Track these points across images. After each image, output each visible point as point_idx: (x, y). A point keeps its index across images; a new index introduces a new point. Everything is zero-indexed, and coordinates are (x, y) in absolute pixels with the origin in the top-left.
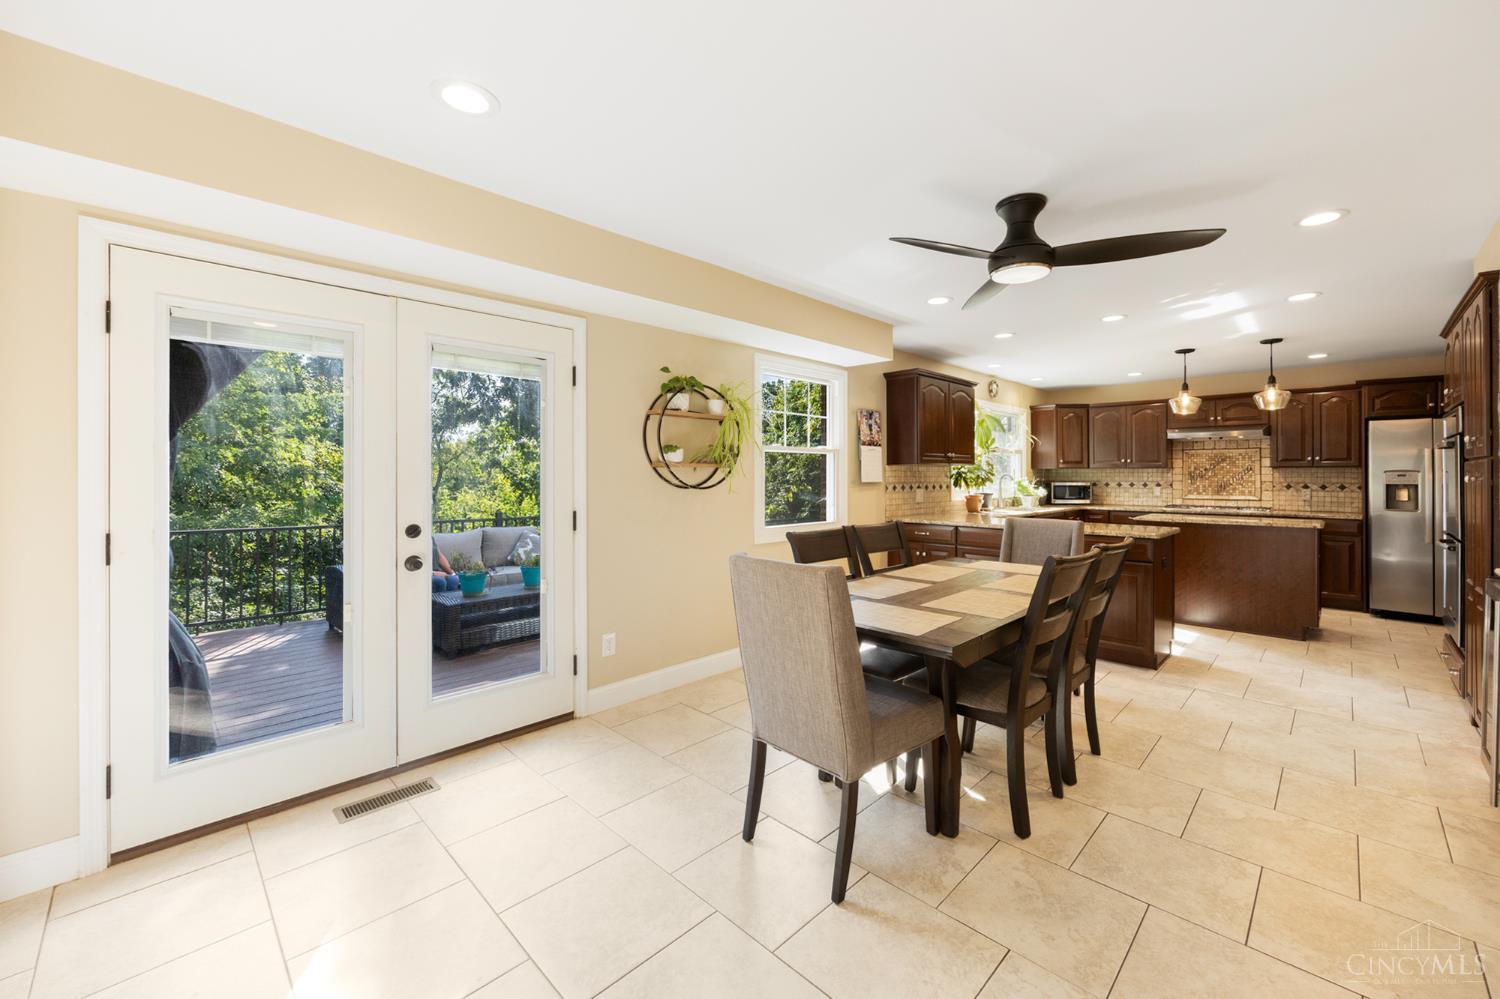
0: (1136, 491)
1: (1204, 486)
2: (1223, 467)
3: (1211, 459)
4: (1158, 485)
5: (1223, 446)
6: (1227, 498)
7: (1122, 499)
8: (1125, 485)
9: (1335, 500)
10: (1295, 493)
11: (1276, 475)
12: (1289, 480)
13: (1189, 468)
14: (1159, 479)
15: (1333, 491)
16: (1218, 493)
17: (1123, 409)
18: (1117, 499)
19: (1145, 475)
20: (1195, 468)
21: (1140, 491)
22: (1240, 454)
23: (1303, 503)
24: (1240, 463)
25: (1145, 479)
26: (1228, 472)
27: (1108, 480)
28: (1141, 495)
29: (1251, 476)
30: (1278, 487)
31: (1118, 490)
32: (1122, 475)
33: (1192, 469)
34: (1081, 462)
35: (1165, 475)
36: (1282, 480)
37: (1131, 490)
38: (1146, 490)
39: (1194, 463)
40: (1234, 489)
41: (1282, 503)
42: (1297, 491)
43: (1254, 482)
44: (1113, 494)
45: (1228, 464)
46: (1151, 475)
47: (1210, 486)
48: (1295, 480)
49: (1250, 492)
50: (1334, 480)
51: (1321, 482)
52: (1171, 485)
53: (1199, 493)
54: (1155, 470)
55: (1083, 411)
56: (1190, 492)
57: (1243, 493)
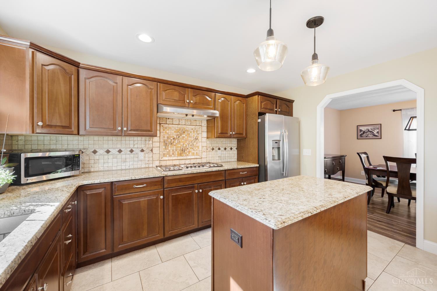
0: (124, 156)
1: (173, 150)
2: (183, 137)
3: (177, 131)
4: (142, 151)
5: (184, 123)
6: (185, 158)
7: (110, 165)
8: (114, 151)
9: (229, 156)
10: (215, 153)
11: (208, 142)
12: (213, 145)
13: (164, 137)
14: (143, 146)
15: (228, 151)
16: (181, 155)
17: (119, 78)
18: (106, 165)
19: (132, 142)
20: (168, 138)
21: (128, 156)
22: (192, 129)
23: (218, 158)
24: (192, 134)
25: (132, 146)
26: (186, 141)
27: (96, 148)
28: (128, 160)
29: (197, 143)
30: (209, 149)
31: (106, 157)
32: (110, 142)
33: (166, 139)
34: (69, 127)
35: (147, 142)
36: (210, 145)
37: (119, 156)
38: (132, 155)
39: (167, 133)
40: (189, 152)
41: (210, 159)
42: (216, 151)
43: (198, 147)
44: (101, 161)
45: (186, 135)
46: (137, 142)
47: (176, 150)
48: (215, 145)
49: (197, 153)
50: (229, 145)
51: (224, 146)
52: (152, 150)
53: (170, 156)
54: (139, 138)
55: (73, 68)
56: (164, 155)
57: (193, 154)
